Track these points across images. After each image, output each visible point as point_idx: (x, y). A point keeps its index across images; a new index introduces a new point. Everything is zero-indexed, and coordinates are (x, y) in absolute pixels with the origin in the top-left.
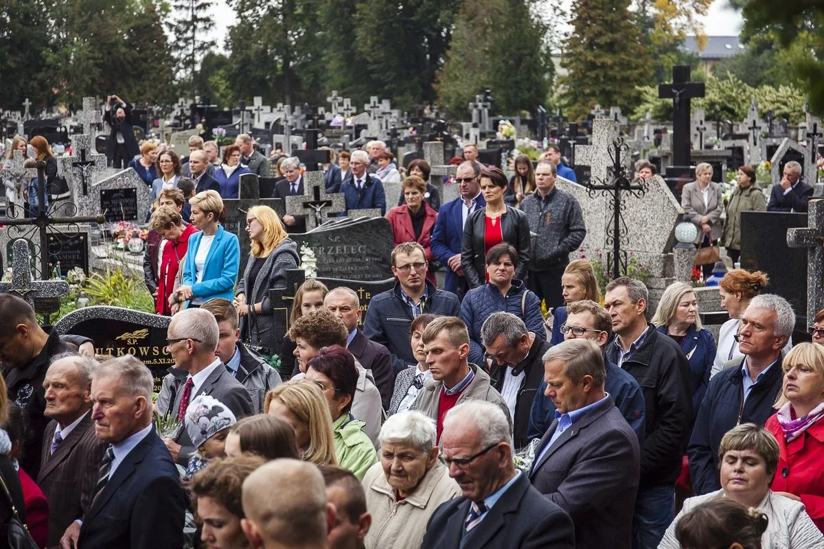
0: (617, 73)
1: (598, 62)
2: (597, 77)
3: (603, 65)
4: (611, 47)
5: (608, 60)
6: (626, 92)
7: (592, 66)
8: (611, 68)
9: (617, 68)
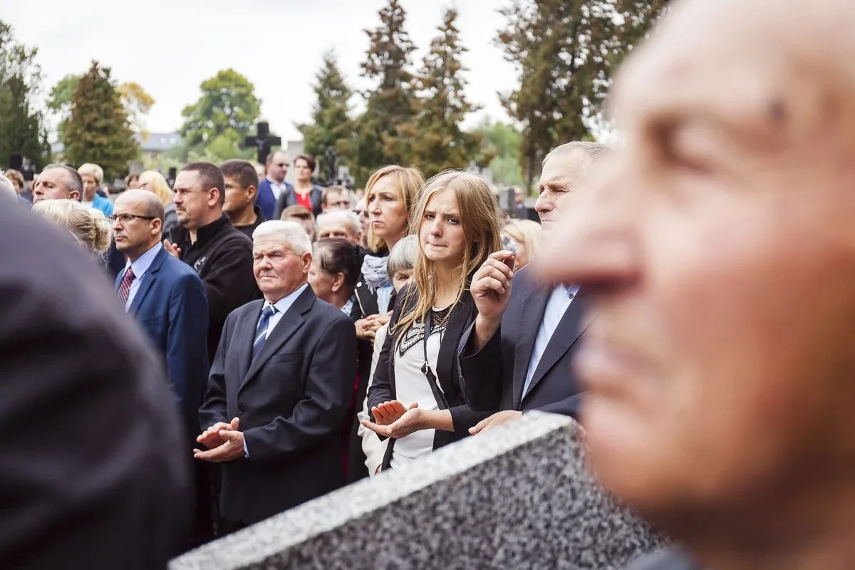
0: (110, 150)
1: (96, 141)
2: (95, 154)
3: (100, 145)
4: (105, 130)
5: (104, 140)
6: (119, 166)
7: (91, 145)
8: (107, 146)
9: (111, 147)
